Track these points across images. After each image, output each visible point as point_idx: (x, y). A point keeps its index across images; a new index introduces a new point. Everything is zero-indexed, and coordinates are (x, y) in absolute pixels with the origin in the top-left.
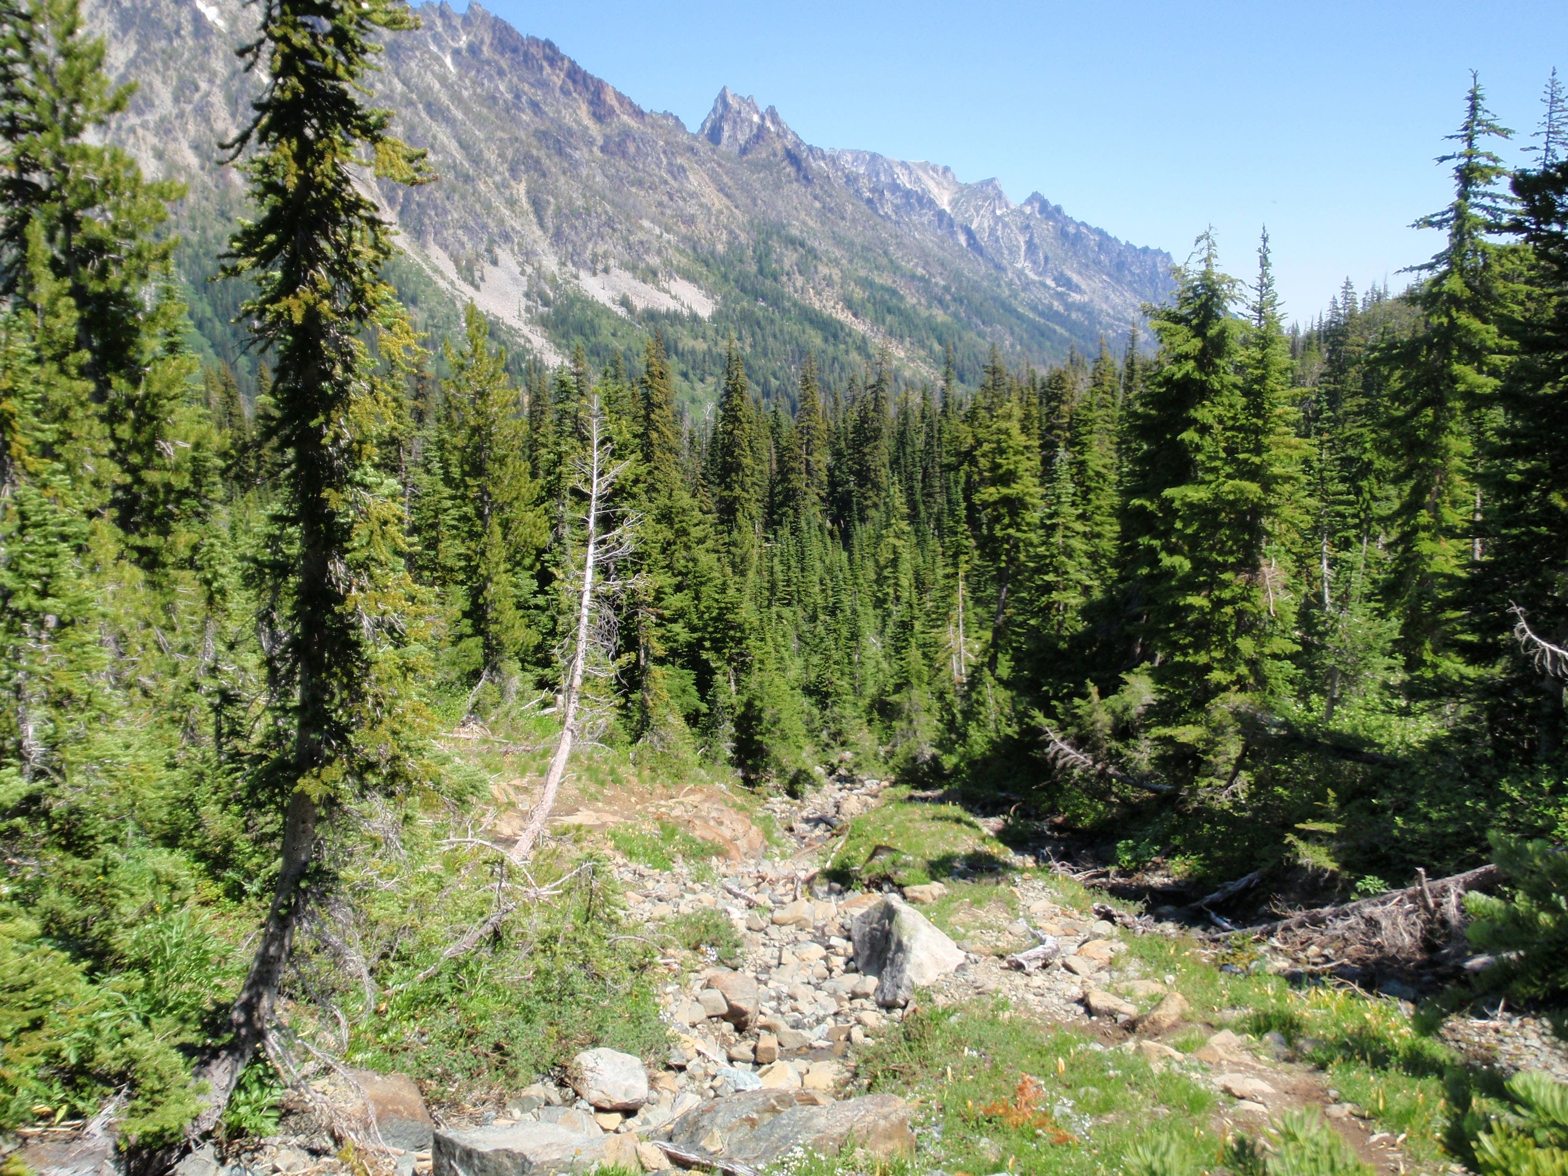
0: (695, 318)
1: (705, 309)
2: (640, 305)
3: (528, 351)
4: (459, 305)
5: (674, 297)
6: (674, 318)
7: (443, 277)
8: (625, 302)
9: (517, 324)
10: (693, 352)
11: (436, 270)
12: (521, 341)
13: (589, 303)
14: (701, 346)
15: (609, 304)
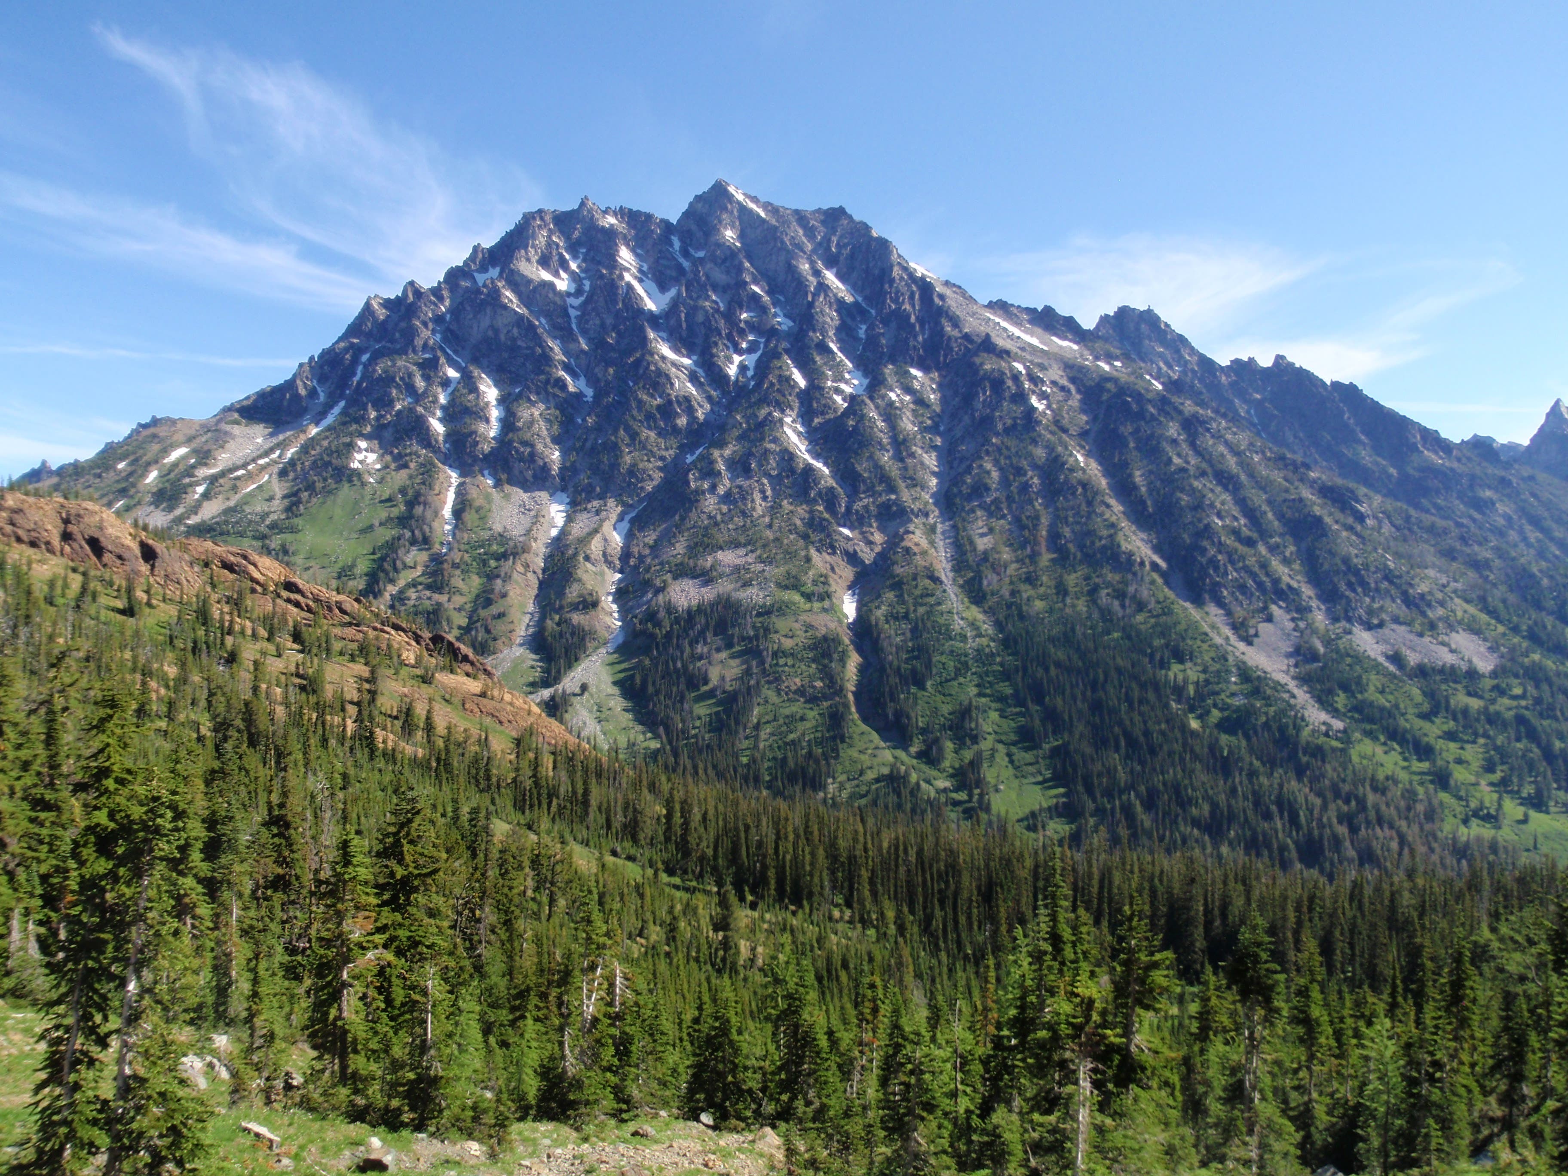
0: (1472, 674)
1: (1485, 664)
2: (1413, 659)
3: (1292, 707)
4: (1231, 659)
5: (1452, 651)
6: (1450, 674)
7: (1219, 634)
8: (1396, 658)
9: (1283, 678)
10: (1465, 711)
11: (1213, 627)
12: (1286, 696)
13: (1359, 658)
14: (1475, 704)
15: (1381, 659)
